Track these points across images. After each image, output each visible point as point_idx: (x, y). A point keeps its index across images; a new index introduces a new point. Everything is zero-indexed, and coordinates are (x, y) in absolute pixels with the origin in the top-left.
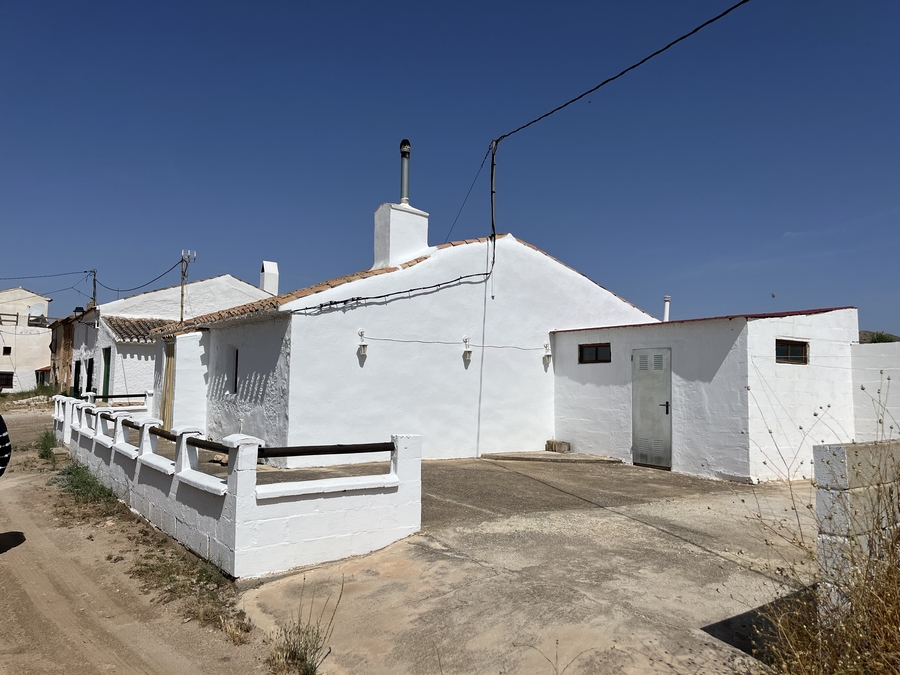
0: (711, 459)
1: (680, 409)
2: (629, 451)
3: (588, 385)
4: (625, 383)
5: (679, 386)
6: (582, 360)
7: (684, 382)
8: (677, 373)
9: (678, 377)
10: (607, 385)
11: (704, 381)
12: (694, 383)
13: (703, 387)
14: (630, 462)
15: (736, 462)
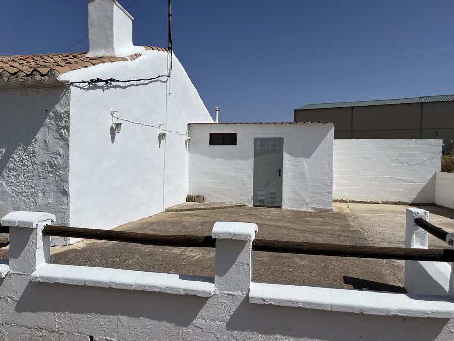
0: (308, 200)
1: (289, 173)
2: (250, 198)
3: (218, 159)
4: (248, 158)
5: (288, 160)
6: (212, 143)
7: (292, 158)
8: (287, 153)
9: (288, 155)
10: (233, 159)
11: (305, 157)
12: (298, 159)
13: (304, 161)
14: (251, 205)
15: (324, 201)
